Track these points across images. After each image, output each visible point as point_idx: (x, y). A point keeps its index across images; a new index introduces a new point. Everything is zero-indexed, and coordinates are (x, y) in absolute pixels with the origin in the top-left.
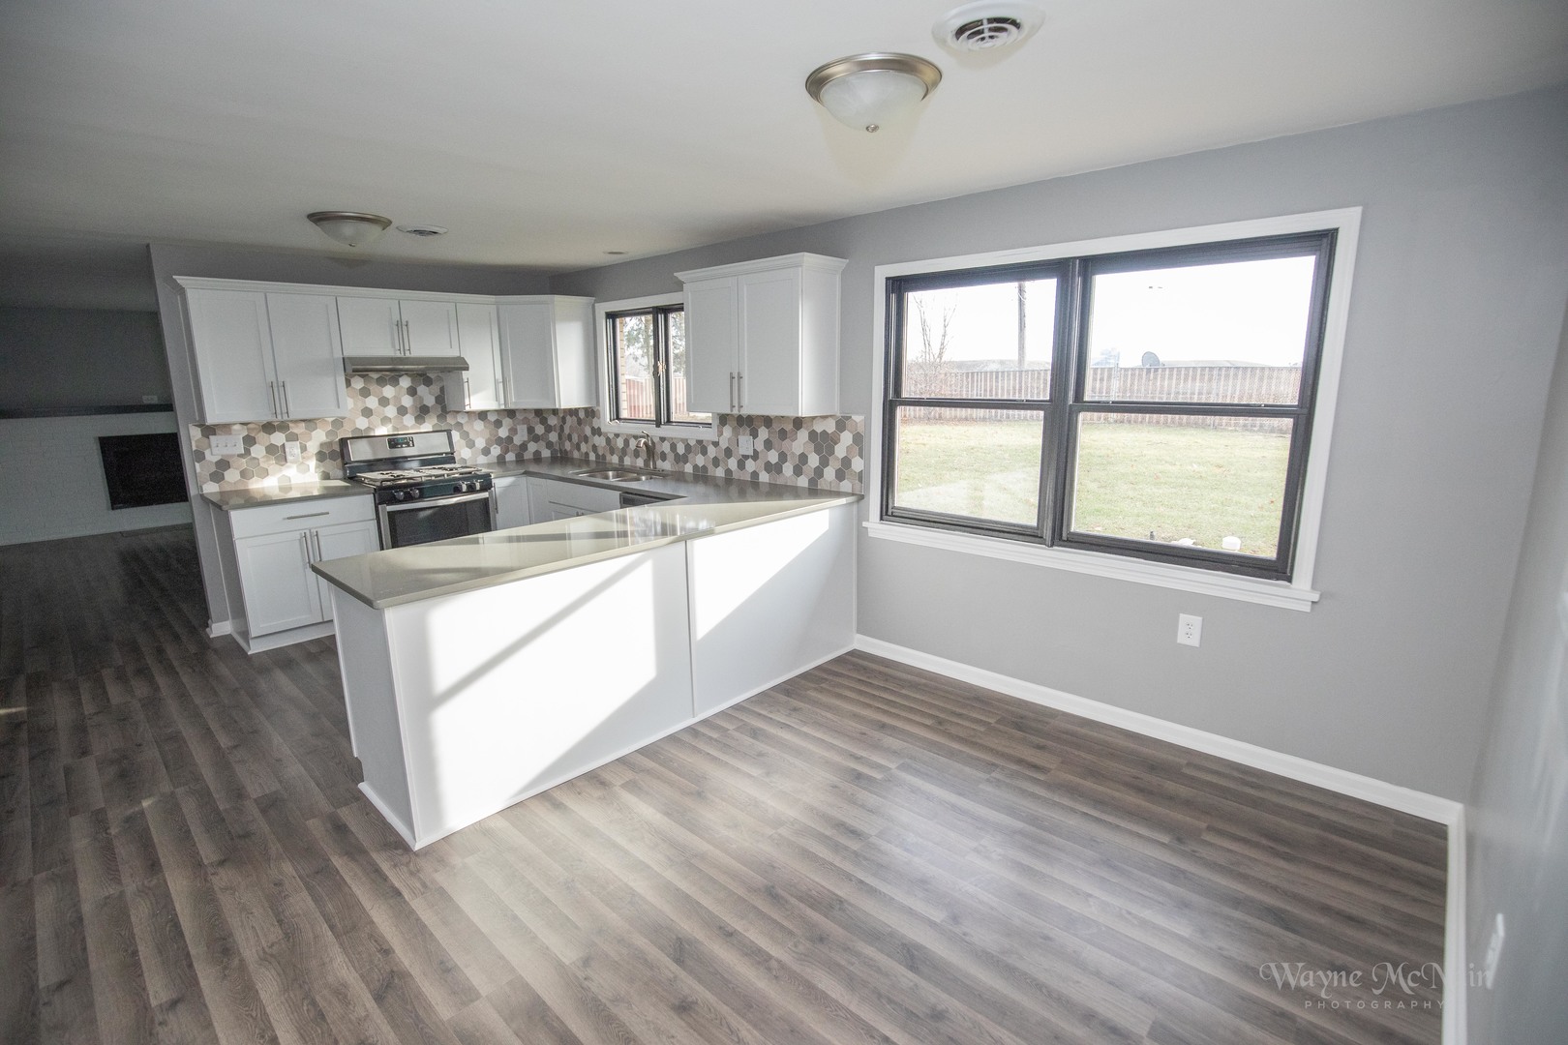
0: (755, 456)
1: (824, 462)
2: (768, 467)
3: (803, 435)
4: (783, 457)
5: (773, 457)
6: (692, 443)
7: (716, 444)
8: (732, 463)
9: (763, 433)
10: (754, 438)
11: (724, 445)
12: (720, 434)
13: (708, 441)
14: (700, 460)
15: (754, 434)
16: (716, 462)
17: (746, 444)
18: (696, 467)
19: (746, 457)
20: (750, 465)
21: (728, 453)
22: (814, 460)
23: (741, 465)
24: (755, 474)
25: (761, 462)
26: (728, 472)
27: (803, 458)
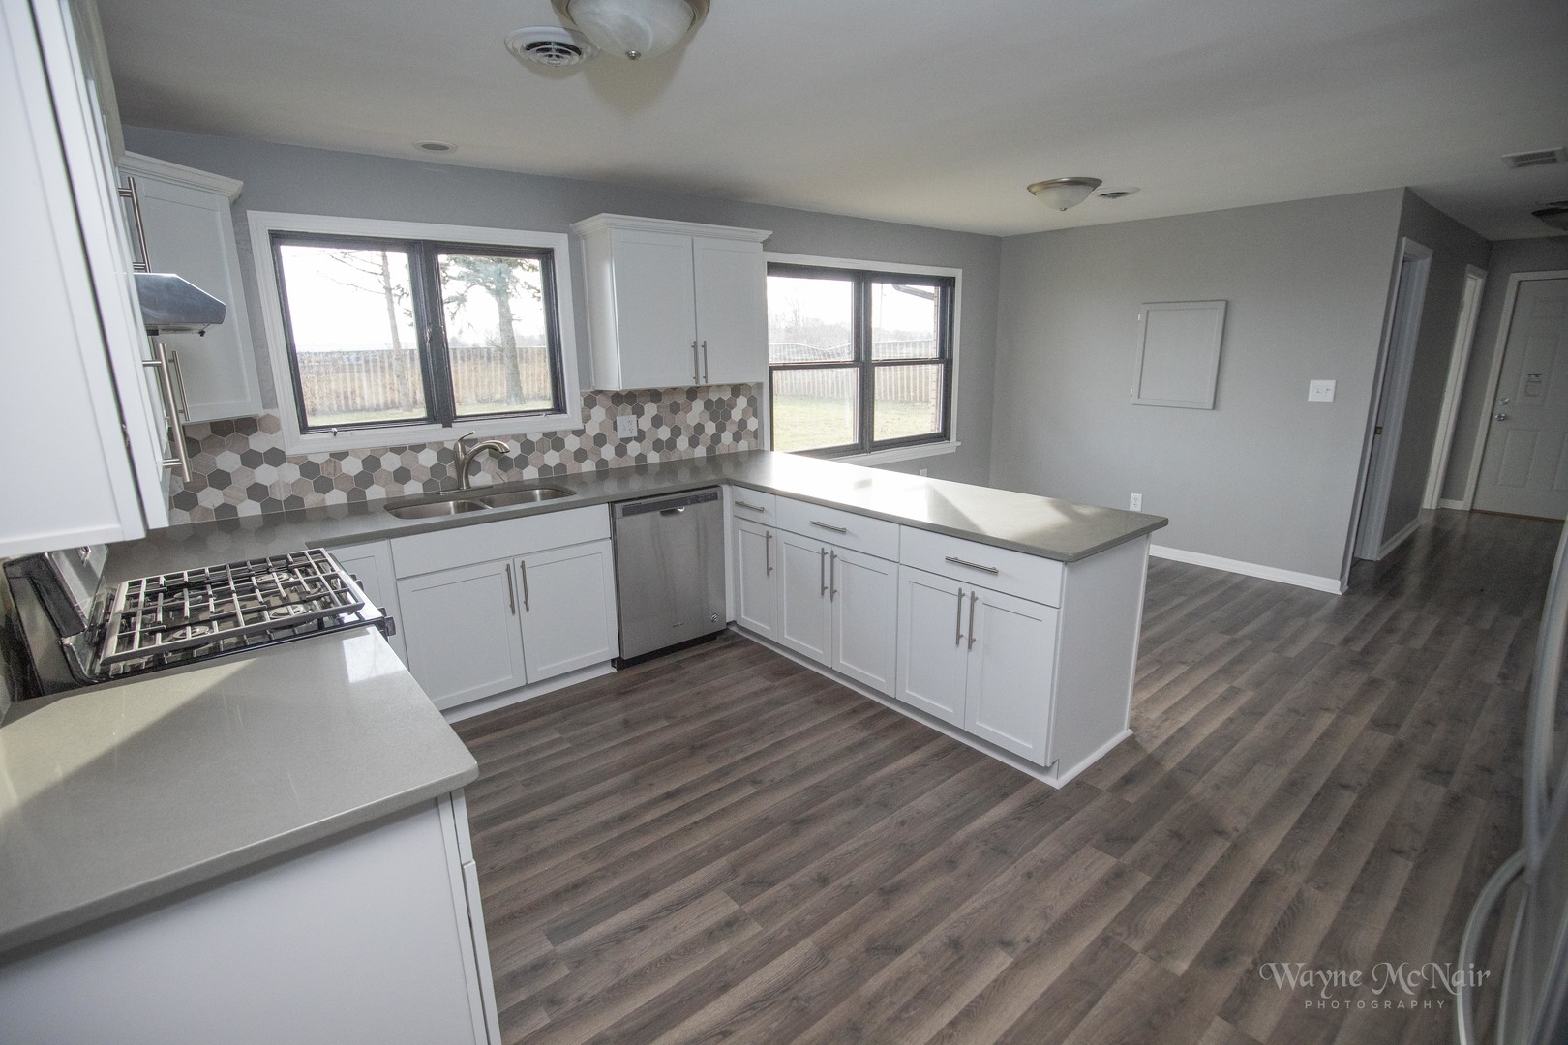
0: (641, 436)
1: (721, 428)
2: (658, 445)
3: (698, 405)
4: (676, 432)
5: (664, 433)
6: (535, 438)
7: (579, 433)
8: (608, 452)
9: (651, 409)
10: (638, 417)
11: (592, 429)
12: (586, 419)
13: (565, 431)
14: (552, 458)
15: (639, 413)
16: (580, 455)
17: (627, 425)
18: (544, 469)
19: (628, 440)
20: (634, 449)
21: (600, 440)
22: (710, 428)
23: (621, 450)
24: (641, 457)
25: (648, 442)
26: (602, 463)
27: (699, 428)
